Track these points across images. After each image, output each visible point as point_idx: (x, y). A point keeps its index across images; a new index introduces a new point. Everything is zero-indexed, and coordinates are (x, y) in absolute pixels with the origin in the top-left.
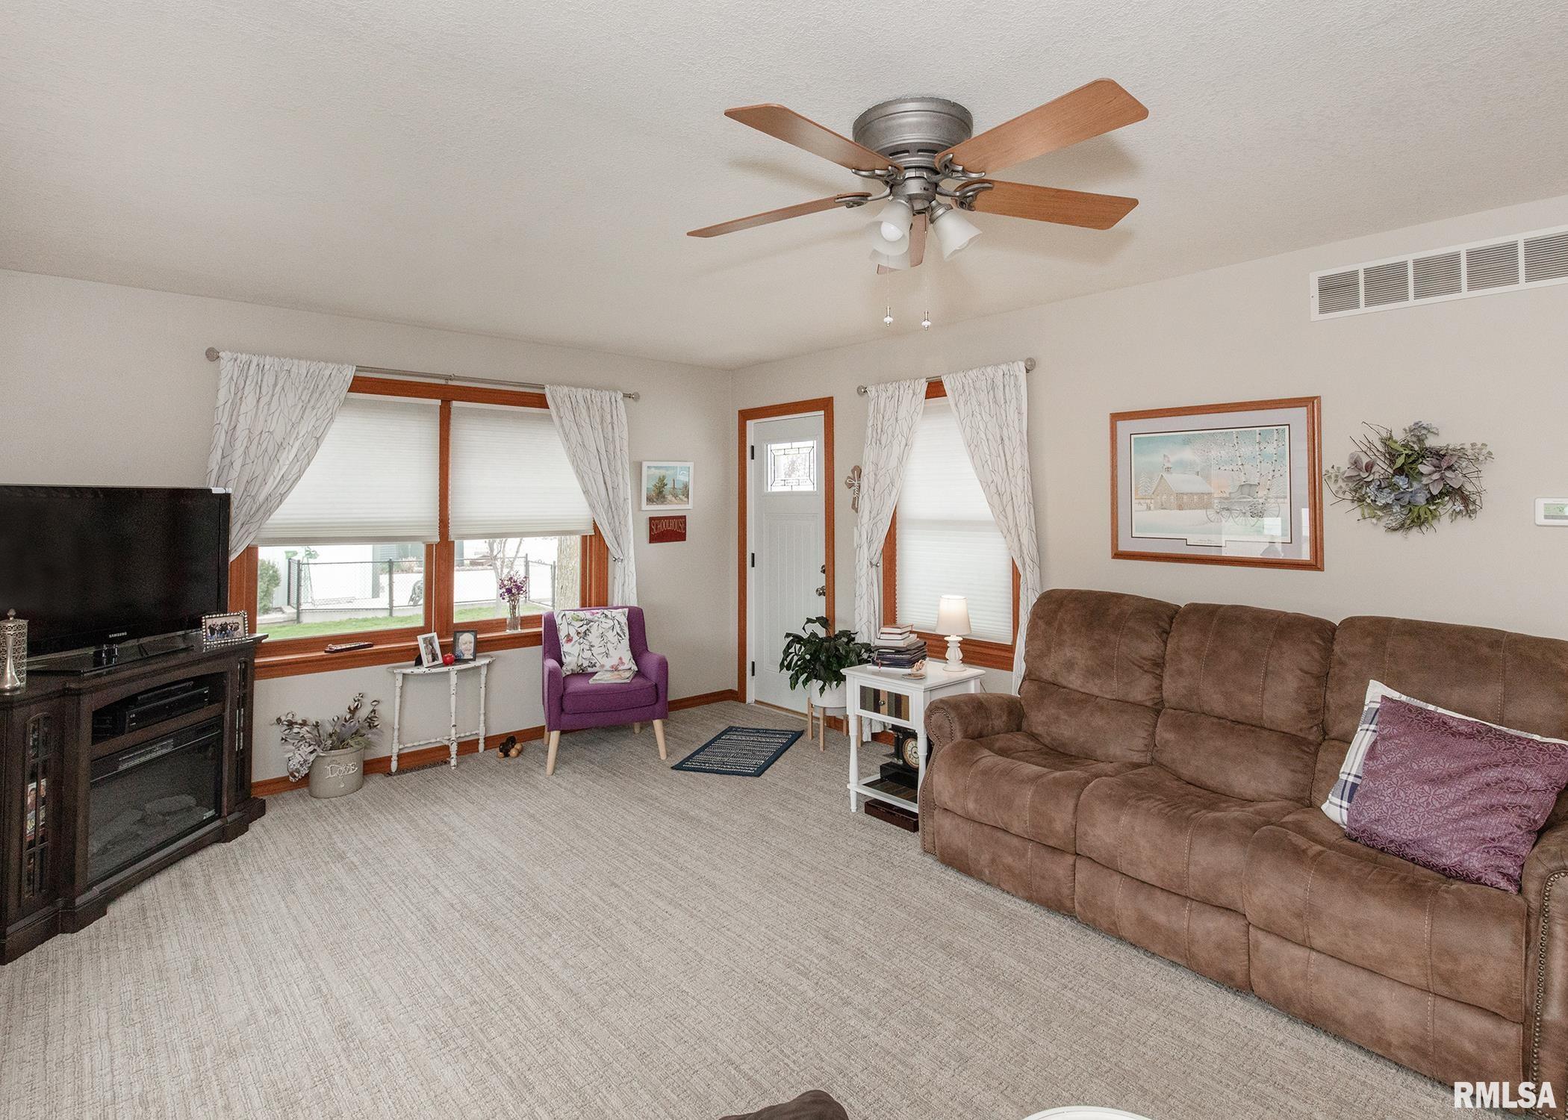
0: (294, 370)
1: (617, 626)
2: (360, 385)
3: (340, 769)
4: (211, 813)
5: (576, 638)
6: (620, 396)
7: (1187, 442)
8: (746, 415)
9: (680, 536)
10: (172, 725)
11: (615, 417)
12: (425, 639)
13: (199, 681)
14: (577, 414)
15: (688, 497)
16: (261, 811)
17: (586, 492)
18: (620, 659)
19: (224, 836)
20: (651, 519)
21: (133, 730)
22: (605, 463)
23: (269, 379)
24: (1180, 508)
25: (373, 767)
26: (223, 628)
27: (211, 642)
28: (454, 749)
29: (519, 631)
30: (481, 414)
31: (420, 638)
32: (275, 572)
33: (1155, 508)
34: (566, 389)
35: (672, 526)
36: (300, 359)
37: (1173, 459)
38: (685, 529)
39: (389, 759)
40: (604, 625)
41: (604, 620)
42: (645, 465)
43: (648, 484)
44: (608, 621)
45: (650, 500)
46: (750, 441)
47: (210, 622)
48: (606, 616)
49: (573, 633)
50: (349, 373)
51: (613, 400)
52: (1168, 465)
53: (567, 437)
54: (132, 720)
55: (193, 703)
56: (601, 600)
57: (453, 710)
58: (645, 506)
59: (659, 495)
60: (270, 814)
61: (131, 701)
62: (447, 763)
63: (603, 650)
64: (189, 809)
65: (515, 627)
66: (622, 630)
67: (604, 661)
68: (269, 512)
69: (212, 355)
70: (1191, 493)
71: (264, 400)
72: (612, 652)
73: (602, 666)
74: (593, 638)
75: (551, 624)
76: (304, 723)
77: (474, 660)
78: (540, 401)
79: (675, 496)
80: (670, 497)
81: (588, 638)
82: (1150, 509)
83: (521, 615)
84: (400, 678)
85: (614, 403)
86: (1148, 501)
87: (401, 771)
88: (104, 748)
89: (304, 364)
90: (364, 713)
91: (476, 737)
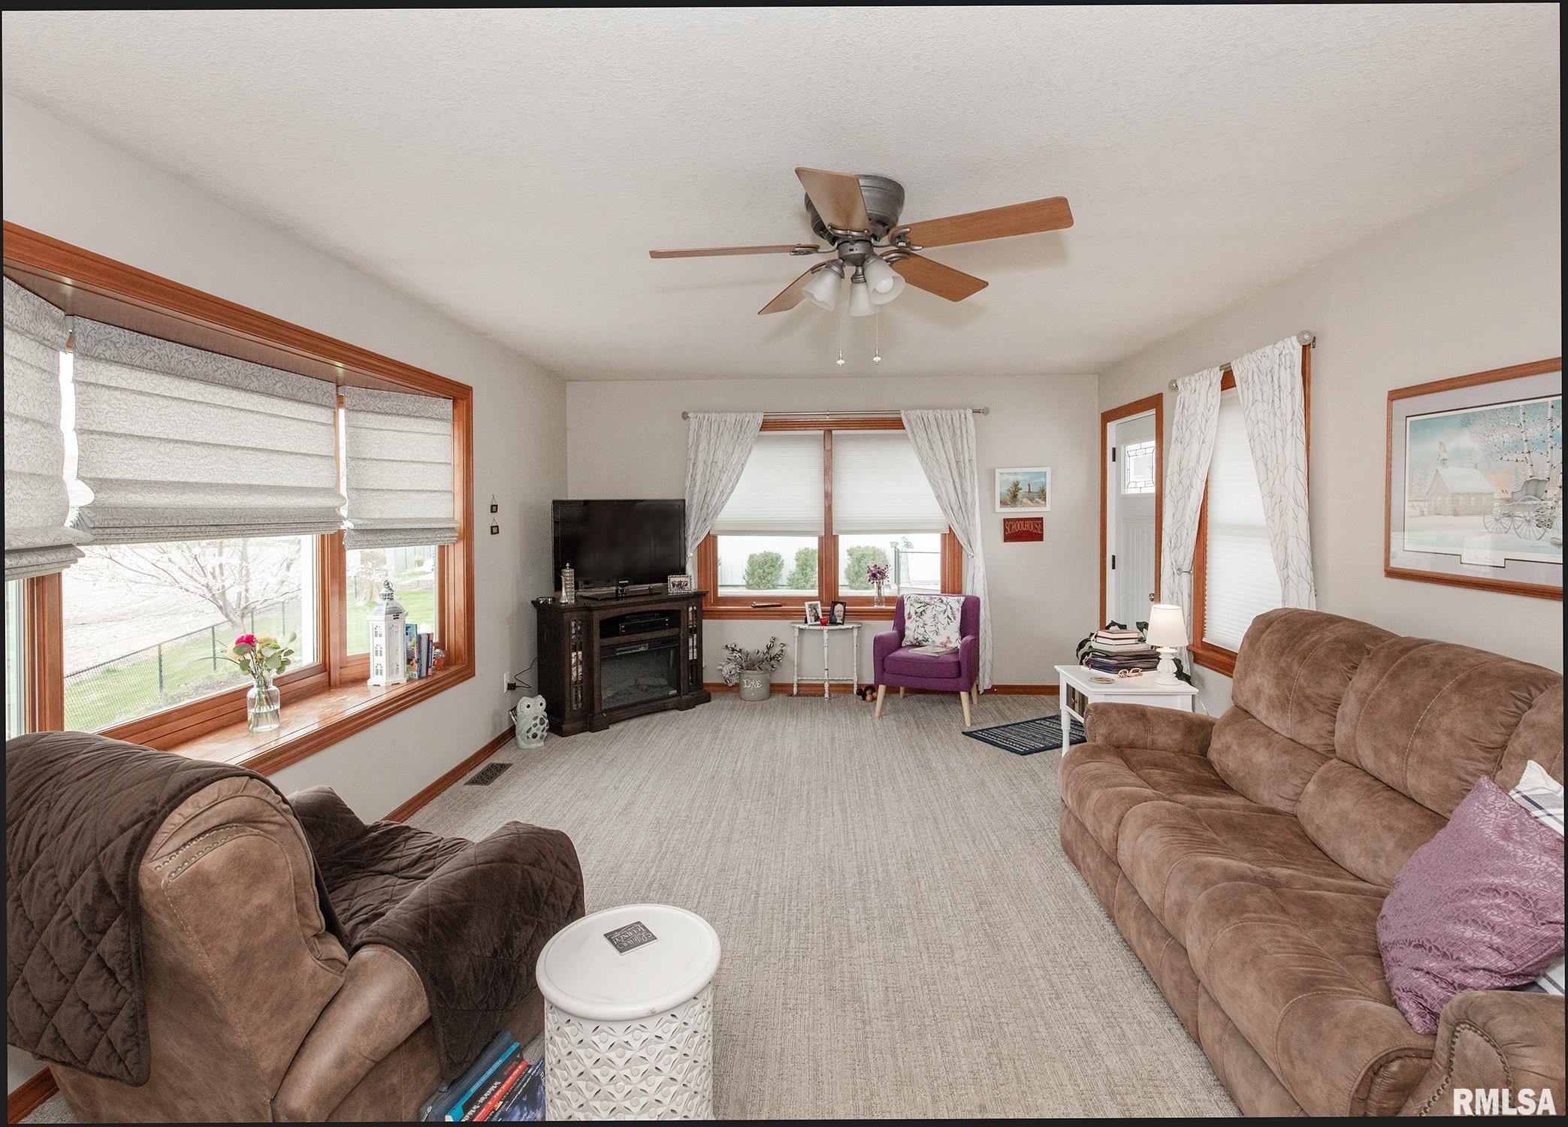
0: (728, 420)
1: (949, 610)
2: (766, 426)
3: (753, 684)
4: (675, 692)
5: (914, 616)
6: (969, 412)
7: (1466, 422)
8: (1107, 417)
9: (1038, 536)
10: (648, 636)
11: (964, 432)
12: (810, 606)
13: (663, 613)
14: (929, 432)
15: (1045, 500)
16: (708, 700)
17: (938, 497)
18: (948, 638)
19: (682, 707)
20: (1005, 520)
21: (624, 634)
22: (955, 473)
23: (715, 427)
24: (1456, 514)
25: (776, 689)
26: (680, 584)
27: (673, 591)
28: (826, 686)
29: (884, 607)
30: (853, 438)
31: (807, 604)
32: (885, 557)
33: (1429, 514)
34: (918, 412)
35: (1028, 527)
36: (731, 412)
37: (1450, 446)
38: (1042, 530)
39: (792, 685)
40: (938, 609)
41: (939, 604)
42: (998, 471)
43: (1001, 488)
44: (942, 605)
45: (1003, 503)
46: (1111, 443)
47: (672, 580)
48: (942, 601)
49: (913, 613)
50: (760, 418)
51: (963, 416)
52: (1444, 456)
53: (919, 450)
54: (623, 629)
55: (659, 626)
56: (956, 588)
57: (826, 657)
58: (998, 508)
59: (1013, 497)
60: (713, 702)
61: (622, 618)
62: (823, 695)
63: (934, 628)
64: (662, 687)
65: (879, 604)
66: (953, 614)
67: (934, 637)
68: (716, 513)
69: (685, 416)
70: (1468, 494)
71: (712, 442)
72: (941, 631)
73: (934, 642)
74: (927, 617)
75: (900, 603)
76: (740, 651)
77: (842, 624)
78: (898, 424)
79: (1032, 500)
80: (1025, 500)
81: (922, 617)
82: (1423, 515)
83: (887, 595)
84: (797, 631)
85: (963, 420)
86: (1422, 504)
87: (798, 695)
88: (607, 641)
89: (733, 415)
90: (776, 650)
91: (850, 682)
